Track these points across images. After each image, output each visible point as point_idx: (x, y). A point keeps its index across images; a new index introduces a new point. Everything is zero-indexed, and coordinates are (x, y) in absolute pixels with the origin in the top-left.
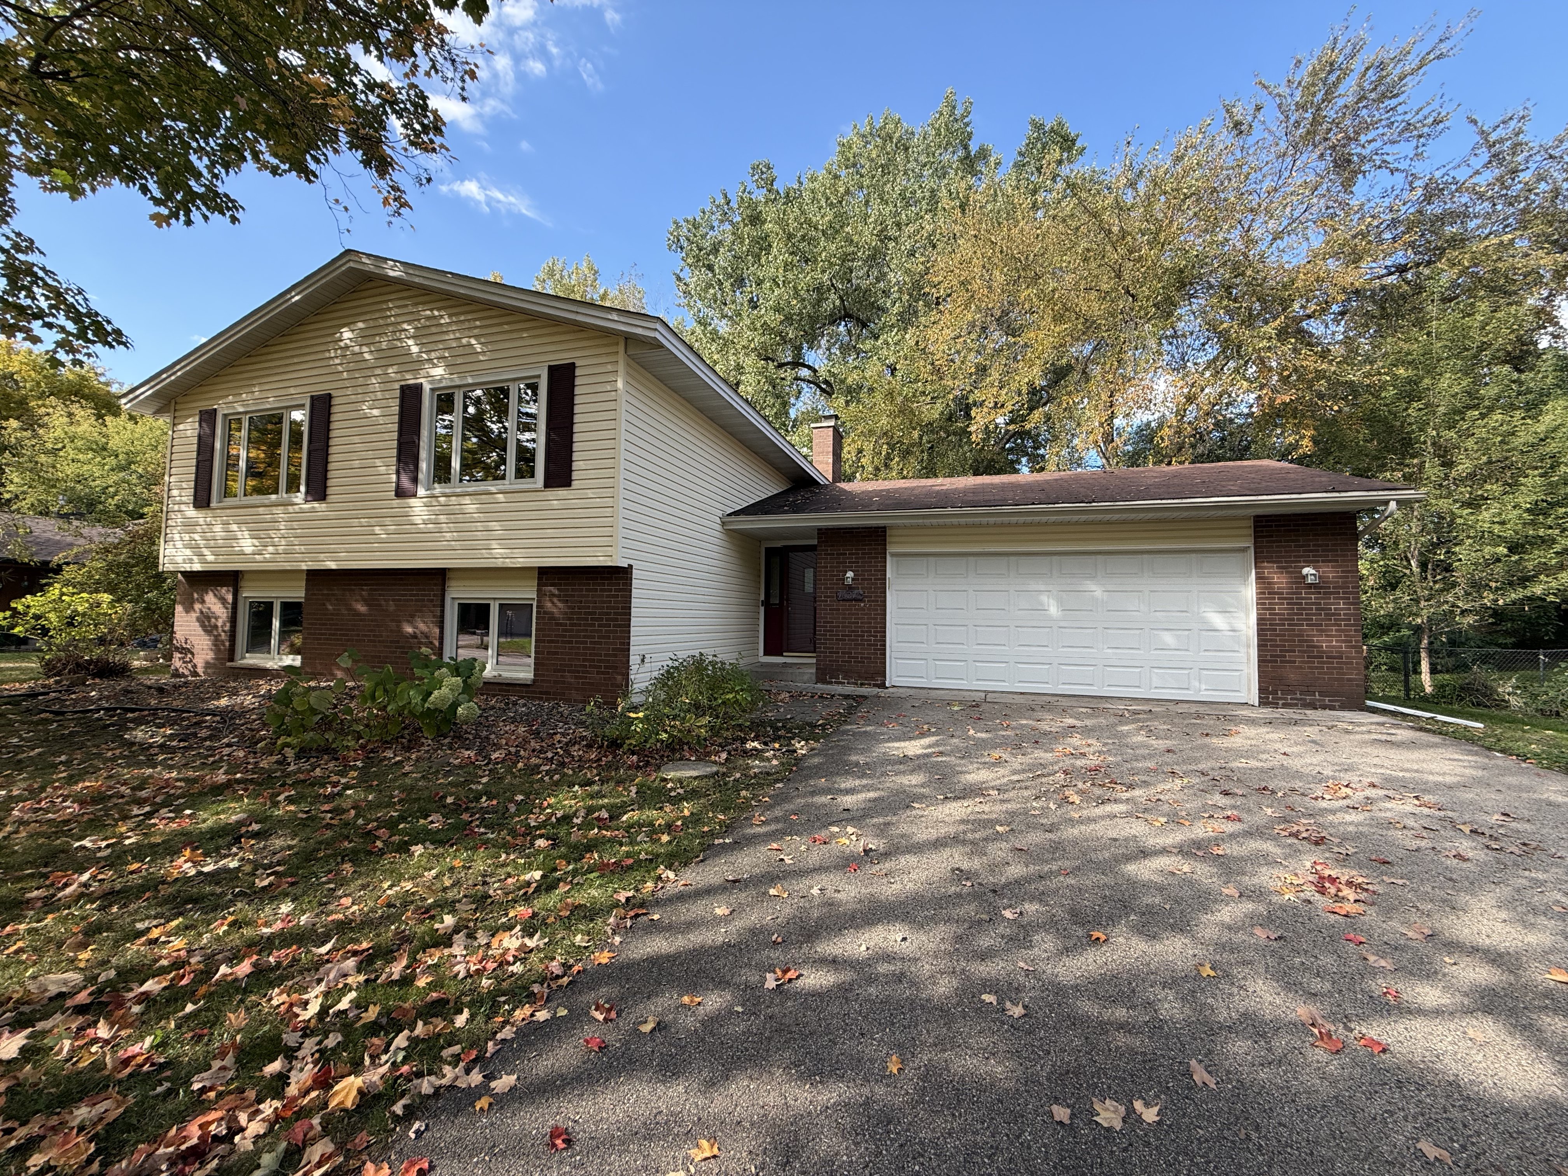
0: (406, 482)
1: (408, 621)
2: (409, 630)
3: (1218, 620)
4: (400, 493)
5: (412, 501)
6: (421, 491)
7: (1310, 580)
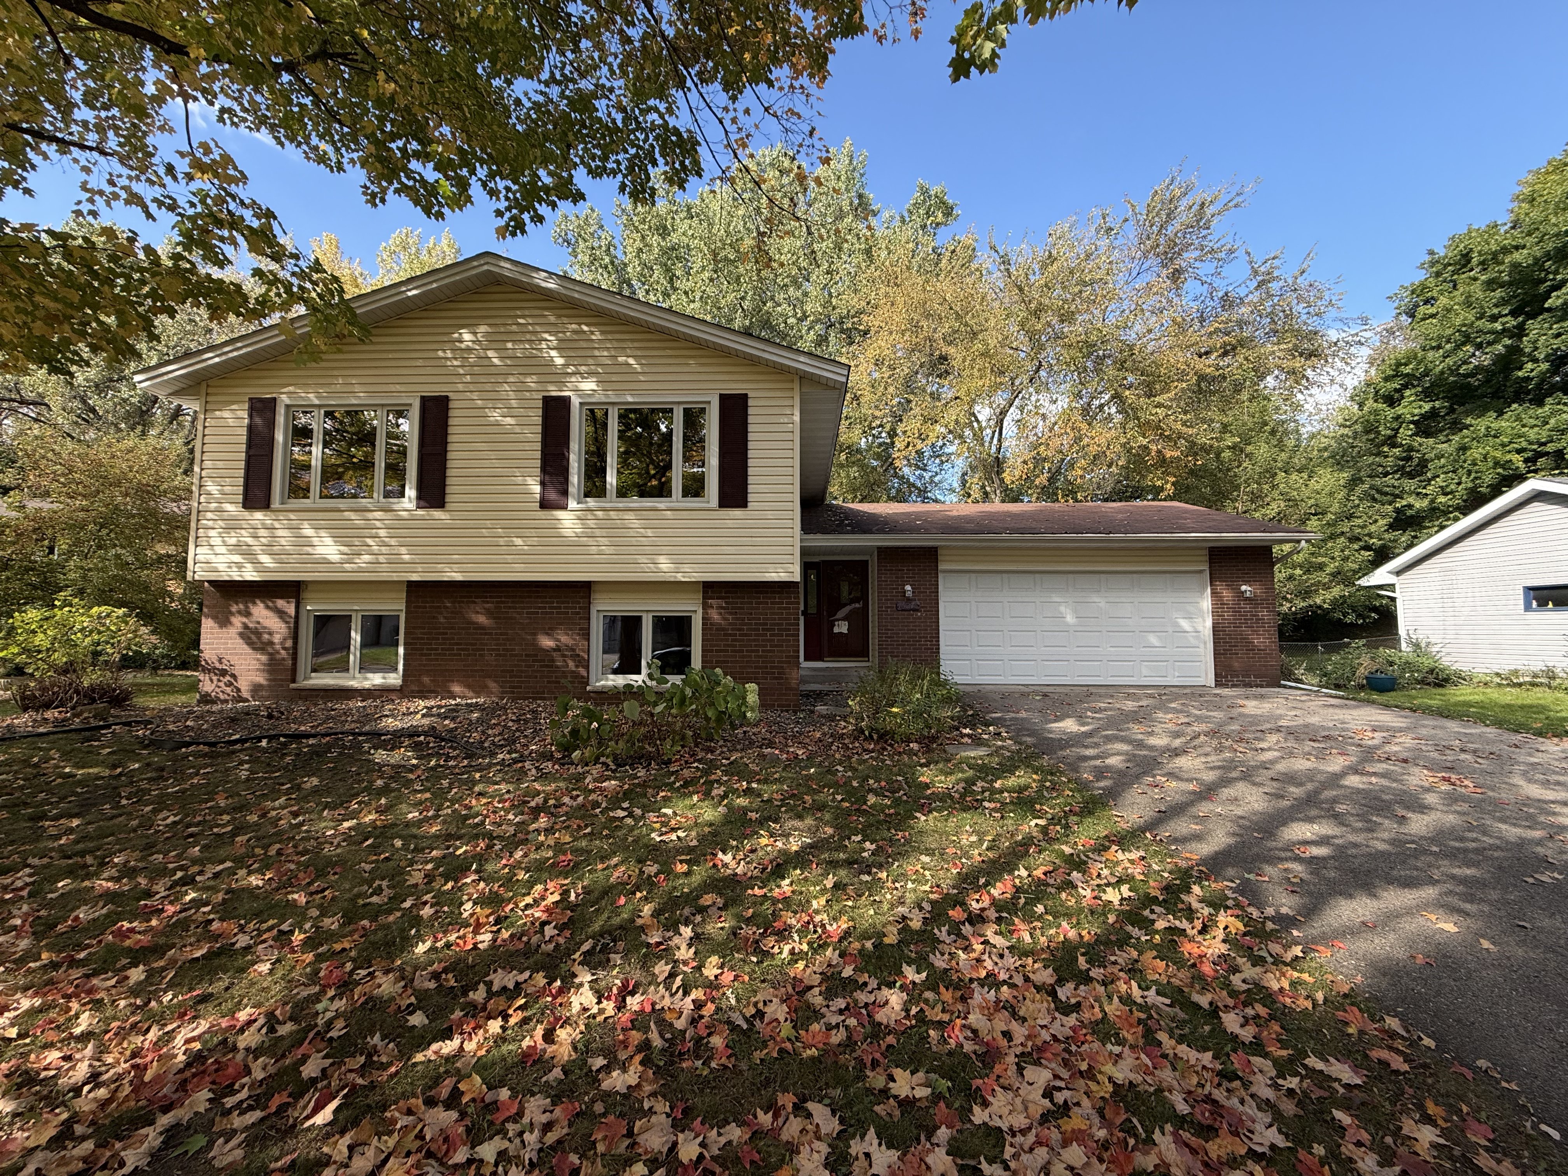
0: (553, 496)
1: (548, 634)
2: (547, 643)
3: (1185, 624)
4: (545, 505)
5: (560, 514)
6: (572, 504)
7: (1248, 594)
